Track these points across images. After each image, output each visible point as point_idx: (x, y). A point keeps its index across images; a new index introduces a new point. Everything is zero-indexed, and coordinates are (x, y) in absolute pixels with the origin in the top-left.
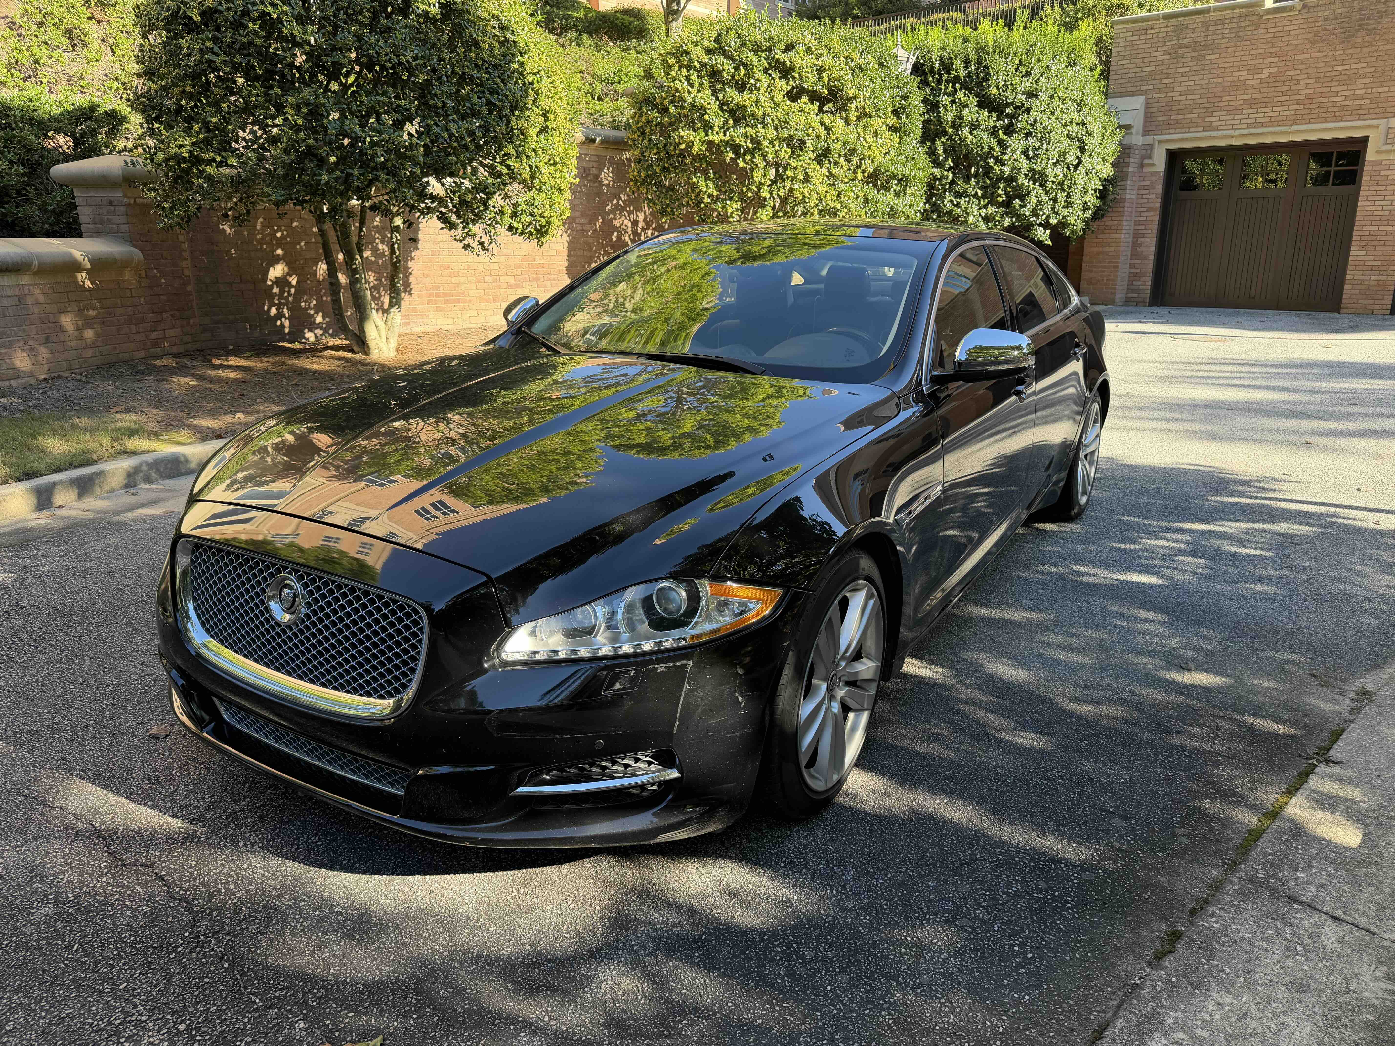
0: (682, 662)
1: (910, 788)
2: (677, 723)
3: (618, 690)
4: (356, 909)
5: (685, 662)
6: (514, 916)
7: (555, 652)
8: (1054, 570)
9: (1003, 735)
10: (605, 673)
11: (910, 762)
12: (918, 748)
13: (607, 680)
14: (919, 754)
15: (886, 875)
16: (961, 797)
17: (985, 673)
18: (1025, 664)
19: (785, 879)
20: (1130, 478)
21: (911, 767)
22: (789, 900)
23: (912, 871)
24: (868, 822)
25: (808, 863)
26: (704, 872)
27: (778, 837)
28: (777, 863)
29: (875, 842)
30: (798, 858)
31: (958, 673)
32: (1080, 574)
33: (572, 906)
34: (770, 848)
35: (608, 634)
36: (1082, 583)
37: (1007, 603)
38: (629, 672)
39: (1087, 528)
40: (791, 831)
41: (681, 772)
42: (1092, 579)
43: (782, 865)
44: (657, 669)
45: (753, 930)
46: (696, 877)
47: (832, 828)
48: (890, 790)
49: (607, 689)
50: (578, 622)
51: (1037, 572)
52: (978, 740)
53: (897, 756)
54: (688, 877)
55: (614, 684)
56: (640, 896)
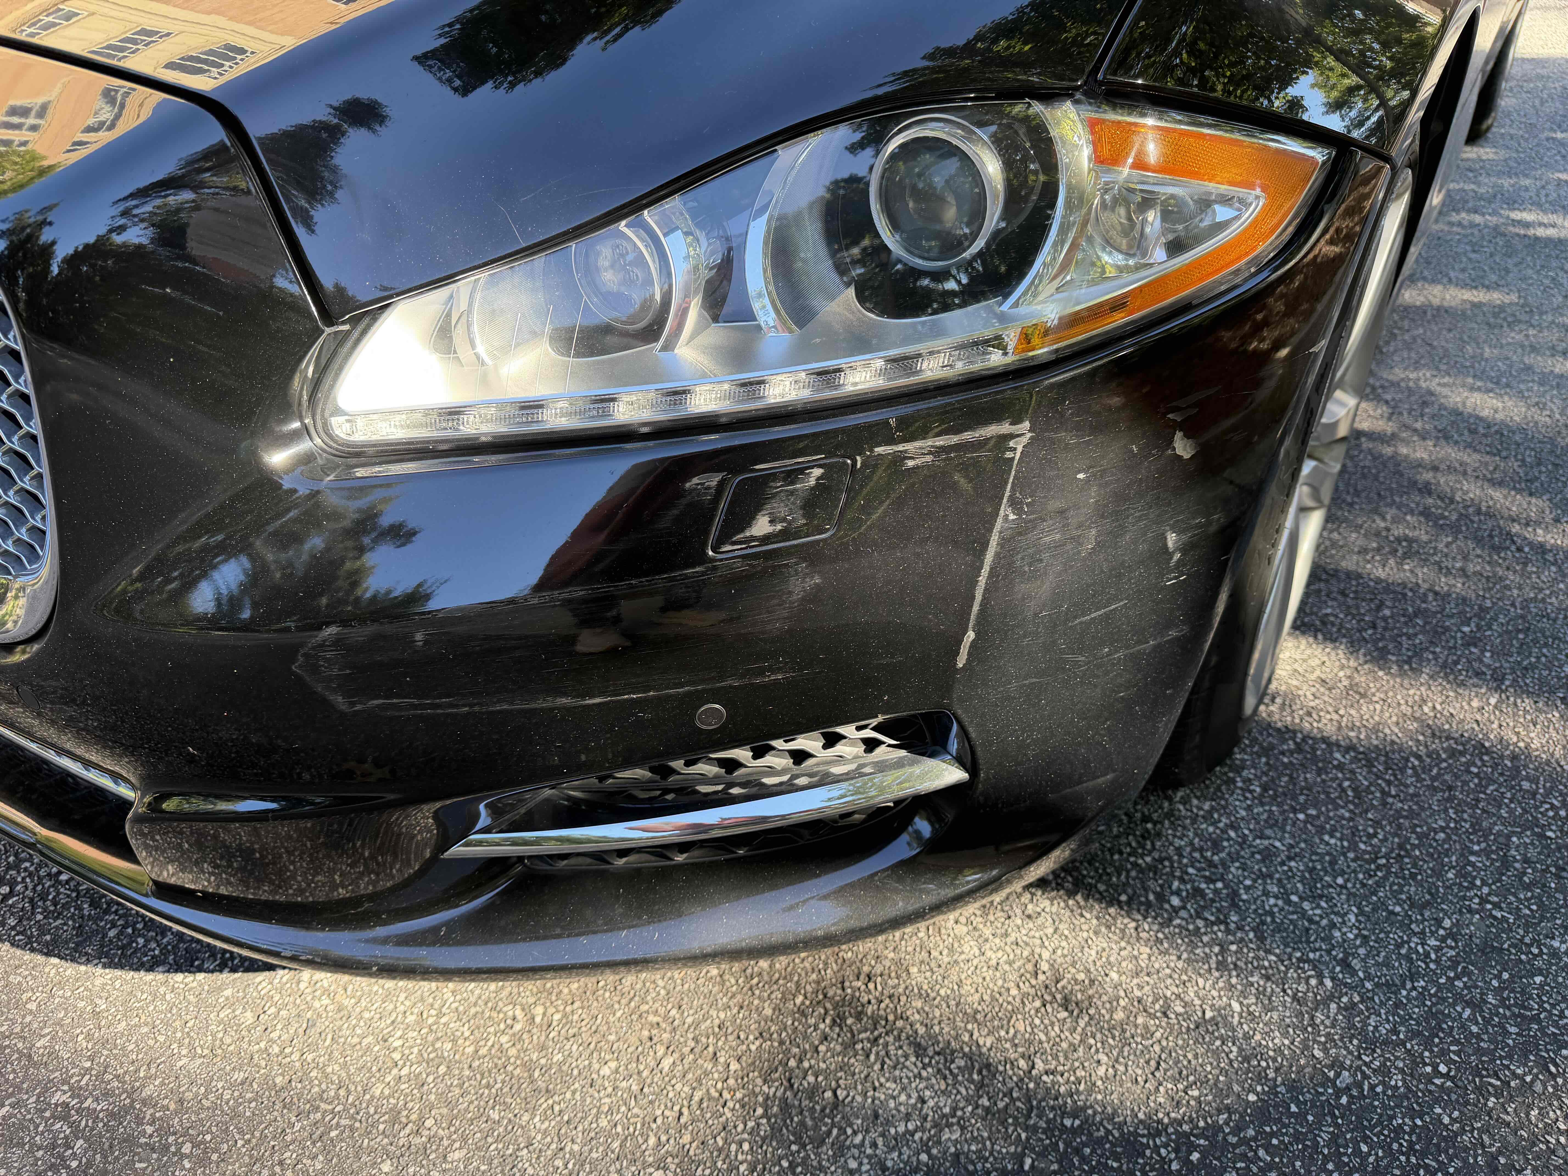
0: (992, 430)
1: (1402, 674)
2: (971, 635)
3: (766, 539)
4: (106, 1094)
5: (1005, 428)
6: (515, 1104)
7: (531, 406)
8: (1478, 219)
9: (1540, 535)
10: (713, 480)
11: (1379, 608)
12: (1380, 573)
13: (723, 505)
14: (1388, 587)
15: (1439, 923)
16: (1523, 691)
17: (1442, 407)
18: (1508, 385)
19: (1193, 946)
20: (1540, 77)
21: (1385, 619)
22: (1221, 1018)
23: (1496, 906)
24: (1340, 767)
25: (1235, 894)
26: (987, 932)
27: (1146, 819)
28: (1161, 898)
29: (1377, 823)
30: (1210, 880)
31: (1394, 411)
32: (1527, 225)
33: (666, 1063)
34: (1133, 853)
35: (717, 334)
36: (1537, 239)
37: (1424, 279)
38: (802, 471)
39: (1503, 154)
40: (1170, 799)
41: (971, 766)
42: (1551, 232)
43: (1175, 901)
44: (901, 458)
45: (1156, 1129)
46: (970, 948)
47: (1265, 789)
48: (1360, 679)
49: (725, 537)
50: (609, 298)
51: (1451, 224)
52: (1496, 549)
53: (1343, 593)
54: (951, 950)
55: (748, 521)
56: (838, 1021)
